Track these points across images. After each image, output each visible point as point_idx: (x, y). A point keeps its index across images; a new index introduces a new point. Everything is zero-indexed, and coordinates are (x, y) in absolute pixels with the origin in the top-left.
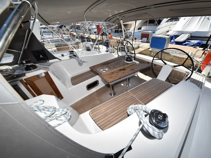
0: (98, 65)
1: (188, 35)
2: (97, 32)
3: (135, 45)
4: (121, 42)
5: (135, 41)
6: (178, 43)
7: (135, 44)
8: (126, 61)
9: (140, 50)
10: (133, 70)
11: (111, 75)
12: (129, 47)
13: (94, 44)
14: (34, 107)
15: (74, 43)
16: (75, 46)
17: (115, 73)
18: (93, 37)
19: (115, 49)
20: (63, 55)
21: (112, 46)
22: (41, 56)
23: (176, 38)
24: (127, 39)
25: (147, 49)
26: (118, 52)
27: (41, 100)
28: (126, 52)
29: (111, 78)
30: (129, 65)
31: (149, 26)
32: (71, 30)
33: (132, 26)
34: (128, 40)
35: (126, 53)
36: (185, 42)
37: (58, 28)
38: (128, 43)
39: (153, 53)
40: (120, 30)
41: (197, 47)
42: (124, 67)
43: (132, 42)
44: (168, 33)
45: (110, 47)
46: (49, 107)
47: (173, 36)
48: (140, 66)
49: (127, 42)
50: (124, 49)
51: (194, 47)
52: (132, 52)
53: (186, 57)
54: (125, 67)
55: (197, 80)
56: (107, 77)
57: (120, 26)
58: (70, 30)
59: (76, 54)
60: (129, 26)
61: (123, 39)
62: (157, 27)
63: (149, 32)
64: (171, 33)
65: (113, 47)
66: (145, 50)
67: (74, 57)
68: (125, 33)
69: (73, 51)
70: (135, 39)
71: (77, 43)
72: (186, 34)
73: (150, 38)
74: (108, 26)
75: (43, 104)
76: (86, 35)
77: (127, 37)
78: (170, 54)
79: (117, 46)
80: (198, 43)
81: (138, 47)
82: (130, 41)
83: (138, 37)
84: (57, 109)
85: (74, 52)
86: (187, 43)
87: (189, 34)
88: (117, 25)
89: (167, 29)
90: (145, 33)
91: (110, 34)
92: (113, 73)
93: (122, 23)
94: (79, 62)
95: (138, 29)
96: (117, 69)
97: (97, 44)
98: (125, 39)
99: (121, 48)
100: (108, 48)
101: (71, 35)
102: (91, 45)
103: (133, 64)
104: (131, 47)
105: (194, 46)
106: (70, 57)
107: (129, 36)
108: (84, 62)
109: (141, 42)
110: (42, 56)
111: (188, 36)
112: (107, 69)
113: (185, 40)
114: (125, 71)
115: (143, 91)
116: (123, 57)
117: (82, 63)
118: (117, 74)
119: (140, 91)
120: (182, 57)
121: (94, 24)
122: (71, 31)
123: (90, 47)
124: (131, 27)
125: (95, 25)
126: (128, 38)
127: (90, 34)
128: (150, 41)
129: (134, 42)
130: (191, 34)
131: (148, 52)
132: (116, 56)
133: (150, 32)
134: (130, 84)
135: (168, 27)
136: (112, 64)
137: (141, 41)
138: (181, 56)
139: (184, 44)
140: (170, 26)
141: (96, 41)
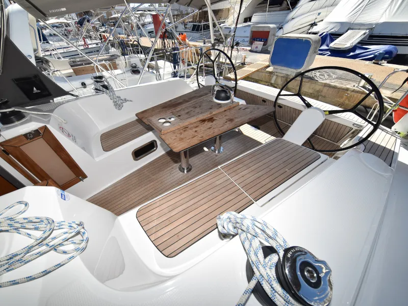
0: (153, 109)
1: (364, 32)
2: (154, 32)
3: (236, 59)
4: (205, 53)
5: (238, 50)
6: (336, 53)
7: (237, 55)
8: (217, 98)
9: (248, 70)
10: (231, 120)
11: (181, 133)
12: (224, 63)
13: (146, 59)
14: (3, 220)
15: (106, 57)
16: (107, 63)
17: (191, 129)
18: (146, 42)
19: (192, 68)
20: (85, 85)
21: (186, 61)
22: (35, 89)
23: (332, 40)
24: (219, 46)
25: (262, 69)
26: (199, 77)
27: (20, 202)
28: (216, 75)
29: (181, 139)
30: (222, 109)
31: (269, 13)
32: (103, 29)
33: (230, 13)
34: (221, 47)
35: (216, 78)
36: (354, 49)
37: (76, 25)
38: (222, 54)
39: (274, 78)
40: (202, 24)
41: (383, 61)
42: (211, 113)
43: (230, 52)
44: (315, 27)
45: (181, 64)
46: (38, 220)
47: (326, 35)
48: (249, 110)
49: (218, 52)
50: (212, 69)
51: (374, 63)
52: (229, 75)
53: (354, 86)
54: (214, 113)
55: (381, 145)
56: (173, 138)
57: (204, 15)
58: (101, 30)
59: (108, 83)
60: (224, 14)
61: (210, 45)
62: (288, 14)
63: (269, 27)
64: (321, 28)
65: (189, 65)
66: (258, 71)
67: (104, 90)
68: (215, 31)
69: (101, 77)
70: (237, 44)
71: (112, 58)
72: (359, 29)
73: (272, 41)
74: (177, 15)
75: (26, 212)
76: (132, 39)
77: (219, 41)
78: (317, 79)
79: (196, 61)
80: (387, 52)
81: (242, 64)
82: (226, 49)
83: (242, 39)
84: (56, 225)
85: (103, 79)
86: (358, 52)
87: (367, 29)
88: (197, 11)
89: (310, 19)
90: (261, 30)
91: (182, 34)
92: (186, 128)
93: (210, 4)
94: (115, 100)
95: (243, 20)
96: (195, 118)
97: (152, 60)
98: (213, 45)
99: (205, 66)
100: (177, 67)
101: (102, 38)
102: (141, 60)
103: (232, 106)
104: (228, 64)
105: (376, 59)
106: (96, 91)
107: (224, 38)
108: (126, 100)
109: (251, 51)
110: (37, 89)
111: (364, 34)
112: (173, 119)
113: (354, 44)
114: (214, 122)
115: (253, 168)
116: (209, 89)
117: (122, 103)
118: (196, 131)
119: (245, 168)
120: (344, 86)
121: (149, 12)
122: (104, 32)
123: (139, 65)
124: (227, 17)
125: (151, 15)
126: (222, 42)
127: (141, 35)
128: (271, 49)
129: (235, 53)
130: (371, 29)
131: (263, 76)
132: (194, 86)
133: (272, 26)
134: (222, 148)
135: (315, 12)
136: (183, 107)
137: (249, 48)
138: (342, 84)
139: (352, 54)
140: (319, 11)
141: (151, 53)
